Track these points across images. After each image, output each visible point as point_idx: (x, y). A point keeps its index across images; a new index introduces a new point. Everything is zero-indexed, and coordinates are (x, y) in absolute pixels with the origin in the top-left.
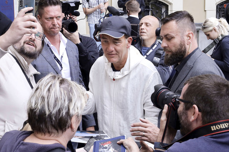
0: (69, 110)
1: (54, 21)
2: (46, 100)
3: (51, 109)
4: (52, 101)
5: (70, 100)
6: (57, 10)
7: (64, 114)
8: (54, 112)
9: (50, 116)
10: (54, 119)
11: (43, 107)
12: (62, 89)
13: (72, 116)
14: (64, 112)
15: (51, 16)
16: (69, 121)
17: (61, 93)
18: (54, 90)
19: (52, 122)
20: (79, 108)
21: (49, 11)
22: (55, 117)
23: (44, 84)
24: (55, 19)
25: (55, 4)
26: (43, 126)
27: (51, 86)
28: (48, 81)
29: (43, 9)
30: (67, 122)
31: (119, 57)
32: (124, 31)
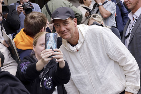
31: (71, 33)
32: (69, 15)
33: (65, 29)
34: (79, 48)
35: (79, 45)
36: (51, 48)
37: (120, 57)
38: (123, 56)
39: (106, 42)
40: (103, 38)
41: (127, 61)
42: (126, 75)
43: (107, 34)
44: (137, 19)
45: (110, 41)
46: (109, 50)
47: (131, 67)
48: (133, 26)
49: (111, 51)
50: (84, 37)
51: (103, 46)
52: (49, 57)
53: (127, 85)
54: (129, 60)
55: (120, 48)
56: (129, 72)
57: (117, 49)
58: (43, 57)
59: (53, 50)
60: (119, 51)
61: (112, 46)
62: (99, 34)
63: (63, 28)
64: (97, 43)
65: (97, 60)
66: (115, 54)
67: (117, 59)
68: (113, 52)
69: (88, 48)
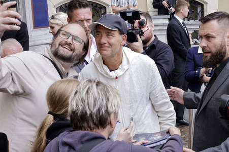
0: (107, 108)
1: (84, 23)
2: (86, 101)
3: (92, 109)
4: (91, 101)
5: (108, 99)
6: (86, 13)
7: (104, 112)
8: (95, 111)
9: (91, 115)
10: (95, 117)
11: (84, 108)
12: (99, 91)
13: (111, 113)
14: (103, 110)
15: (81, 19)
16: (109, 118)
17: (99, 94)
18: (92, 91)
19: (93, 120)
20: (116, 106)
21: (78, 14)
22: (96, 116)
23: (82, 87)
24: (85, 22)
25: (85, 6)
26: (85, 125)
27: (89, 88)
28: (85, 85)
29: (72, 12)
30: (107, 119)
31: (112, 51)
32: (118, 26)
33: (106, 42)
34: (120, 75)
35: (120, 71)
37: (162, 100)
38: (166, 100)
50: (130, 64)
51: (150, 81)
60: (164, 93)
62: (150, 65)
66: (158, 95)
67: (158, 102)
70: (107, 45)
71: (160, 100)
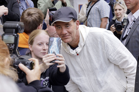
31: (72, 37)
33: (67, 32)
34: (79, 52)
35: (79, 48)
36: (54, 53)
37: (121, 61)
38: (125, 60)
39: (107, 46)
40: (104, 42)
41: (129, 64)
42: (127, 77)
43: (109, 38)
44: (135, 20)
45: (111, 45)
46: (110, 55)
47: (132, 70)
48: (130, 28)
49: (111, 56)
50: (85, 41)
51: (104, 50)
52: (50, 62)
53: (128, 87)
54: (131, 63)
55: (121, 52)
56: (130, 75)
57: (118, 53)
58: (45, 61)
59: (55, 55)
60: (120, 55)
61: (113, 50)
62: (100, 38)
63: (65, 31)
64: (98, 47)
65: (97, 65)
66: (116, 58)
67: (118, 63)
68: (114, 57)
69: (88, 52)
70: (68, 34)
71: (120, 61)
